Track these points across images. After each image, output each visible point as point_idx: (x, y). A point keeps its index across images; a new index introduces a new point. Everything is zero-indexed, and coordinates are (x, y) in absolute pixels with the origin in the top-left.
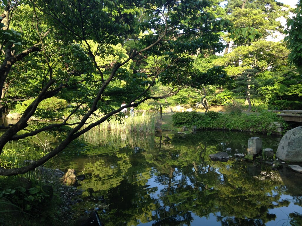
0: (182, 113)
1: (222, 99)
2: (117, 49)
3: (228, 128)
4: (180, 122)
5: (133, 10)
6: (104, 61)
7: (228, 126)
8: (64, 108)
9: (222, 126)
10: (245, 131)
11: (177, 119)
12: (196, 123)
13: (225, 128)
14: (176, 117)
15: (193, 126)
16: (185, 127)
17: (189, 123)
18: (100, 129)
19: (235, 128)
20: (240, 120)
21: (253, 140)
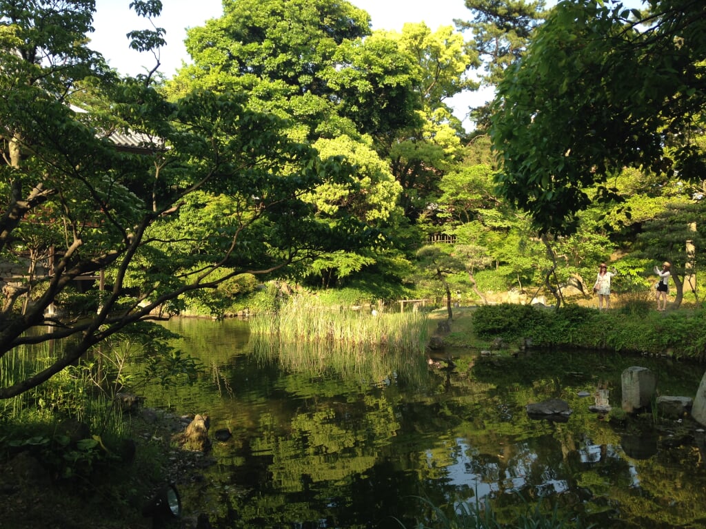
0: (496, 307)
1: (621, 276)
2: (367, 163)
3: (611, 345)
4: (490, 327)
5: (404, 76)
6: (337, 190)
7: (613, 341)
8: (248, 292)
9: (598, 340)
10: (654, 355)
11: (484, 322)
12: (530, 332)
13: (604, 346)
14: (482, 317)
15: (522, 338)
16: (500, 339)
17: (513, 330)
18: (311, 340)
19: (629, 346)
20: (643, 326)
21: (632, 373)
